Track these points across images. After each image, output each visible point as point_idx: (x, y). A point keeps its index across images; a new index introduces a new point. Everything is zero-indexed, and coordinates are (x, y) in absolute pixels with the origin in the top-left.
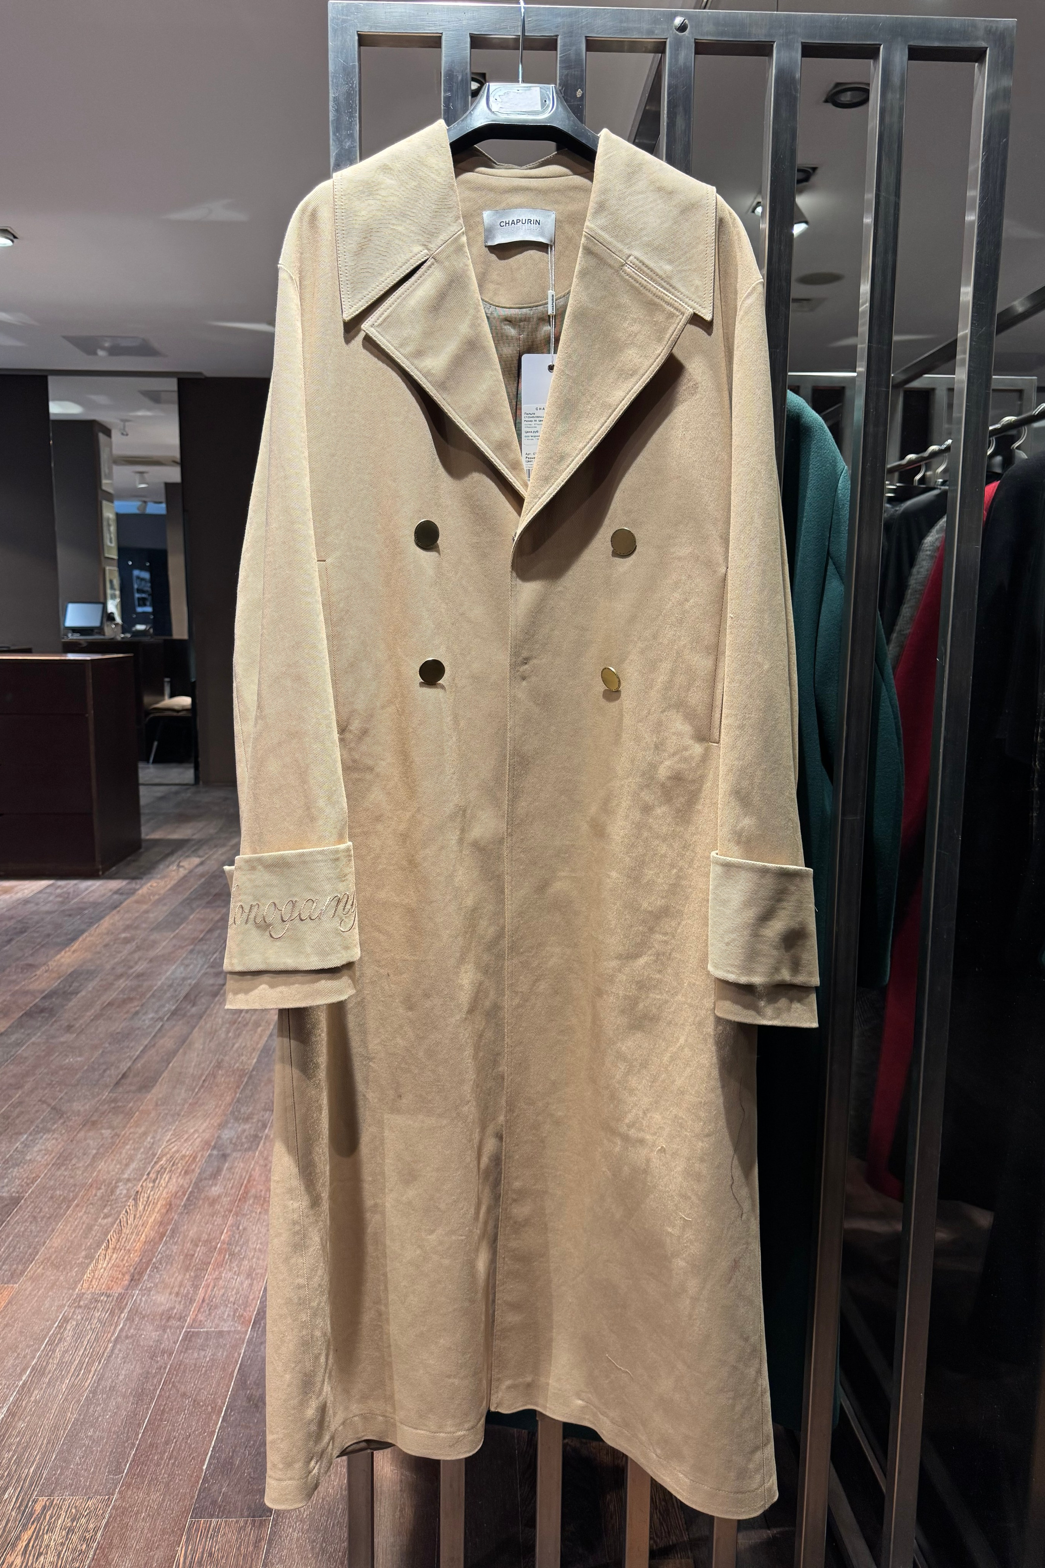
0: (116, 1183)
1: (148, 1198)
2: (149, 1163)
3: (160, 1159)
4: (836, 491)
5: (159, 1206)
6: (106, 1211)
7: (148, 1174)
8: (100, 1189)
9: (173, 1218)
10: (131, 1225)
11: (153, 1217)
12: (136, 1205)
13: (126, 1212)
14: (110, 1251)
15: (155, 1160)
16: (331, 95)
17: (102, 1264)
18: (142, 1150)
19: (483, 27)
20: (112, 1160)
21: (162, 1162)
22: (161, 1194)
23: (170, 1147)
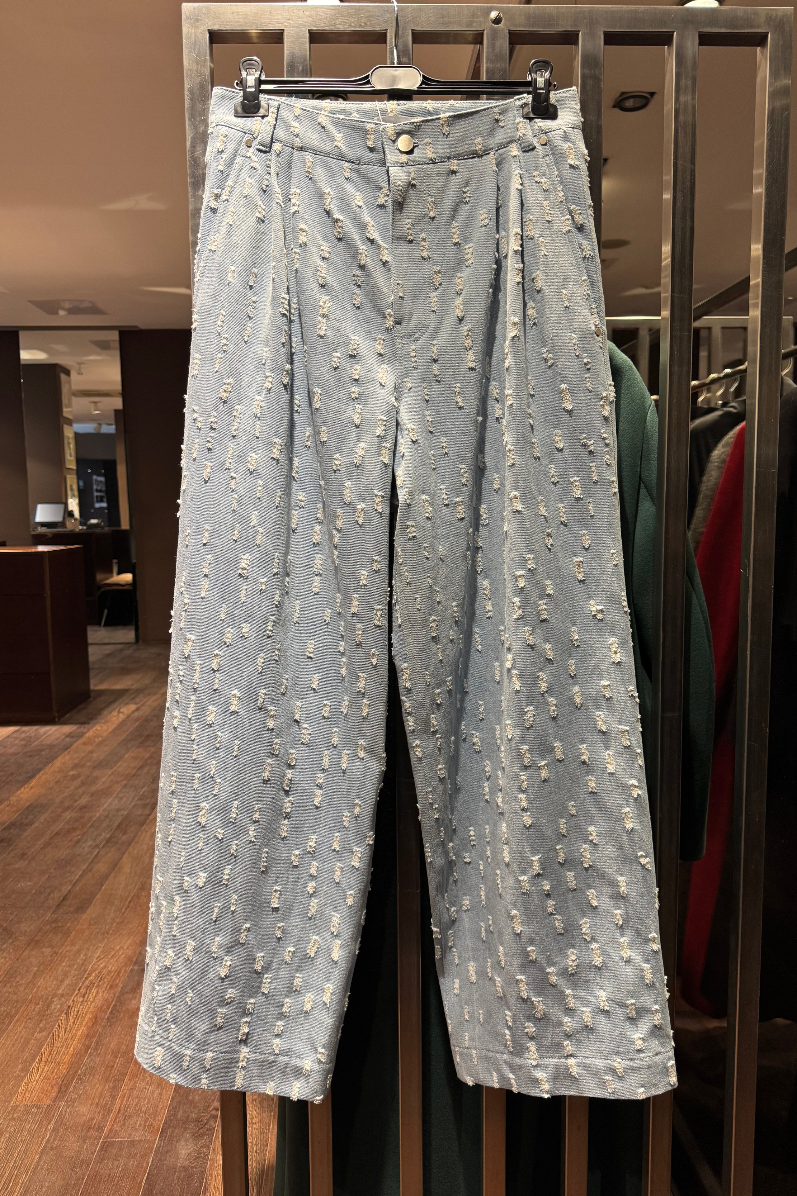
0: (52, 998)
1: (78, 1012)
2: (81, 979)
3: (90, 975)
4: (645, 423)
5: (86, 1019)
6: (41, 1025)
7: (79, 989)
8: (38, 1004)
9: (98, 1030)
10: (62, 1038)
11: (81, 1031)
12: (68, 1017)
13: (59, 1025)
14: (42, 1064)
15: (86, 976)
16: (186, 86)
17: (35, 1077)
18: (76, 967)
19: (320, 23)
20: (50, 977)
21: (91, 978)
22: (89, 1008)
23: (98, 963)
